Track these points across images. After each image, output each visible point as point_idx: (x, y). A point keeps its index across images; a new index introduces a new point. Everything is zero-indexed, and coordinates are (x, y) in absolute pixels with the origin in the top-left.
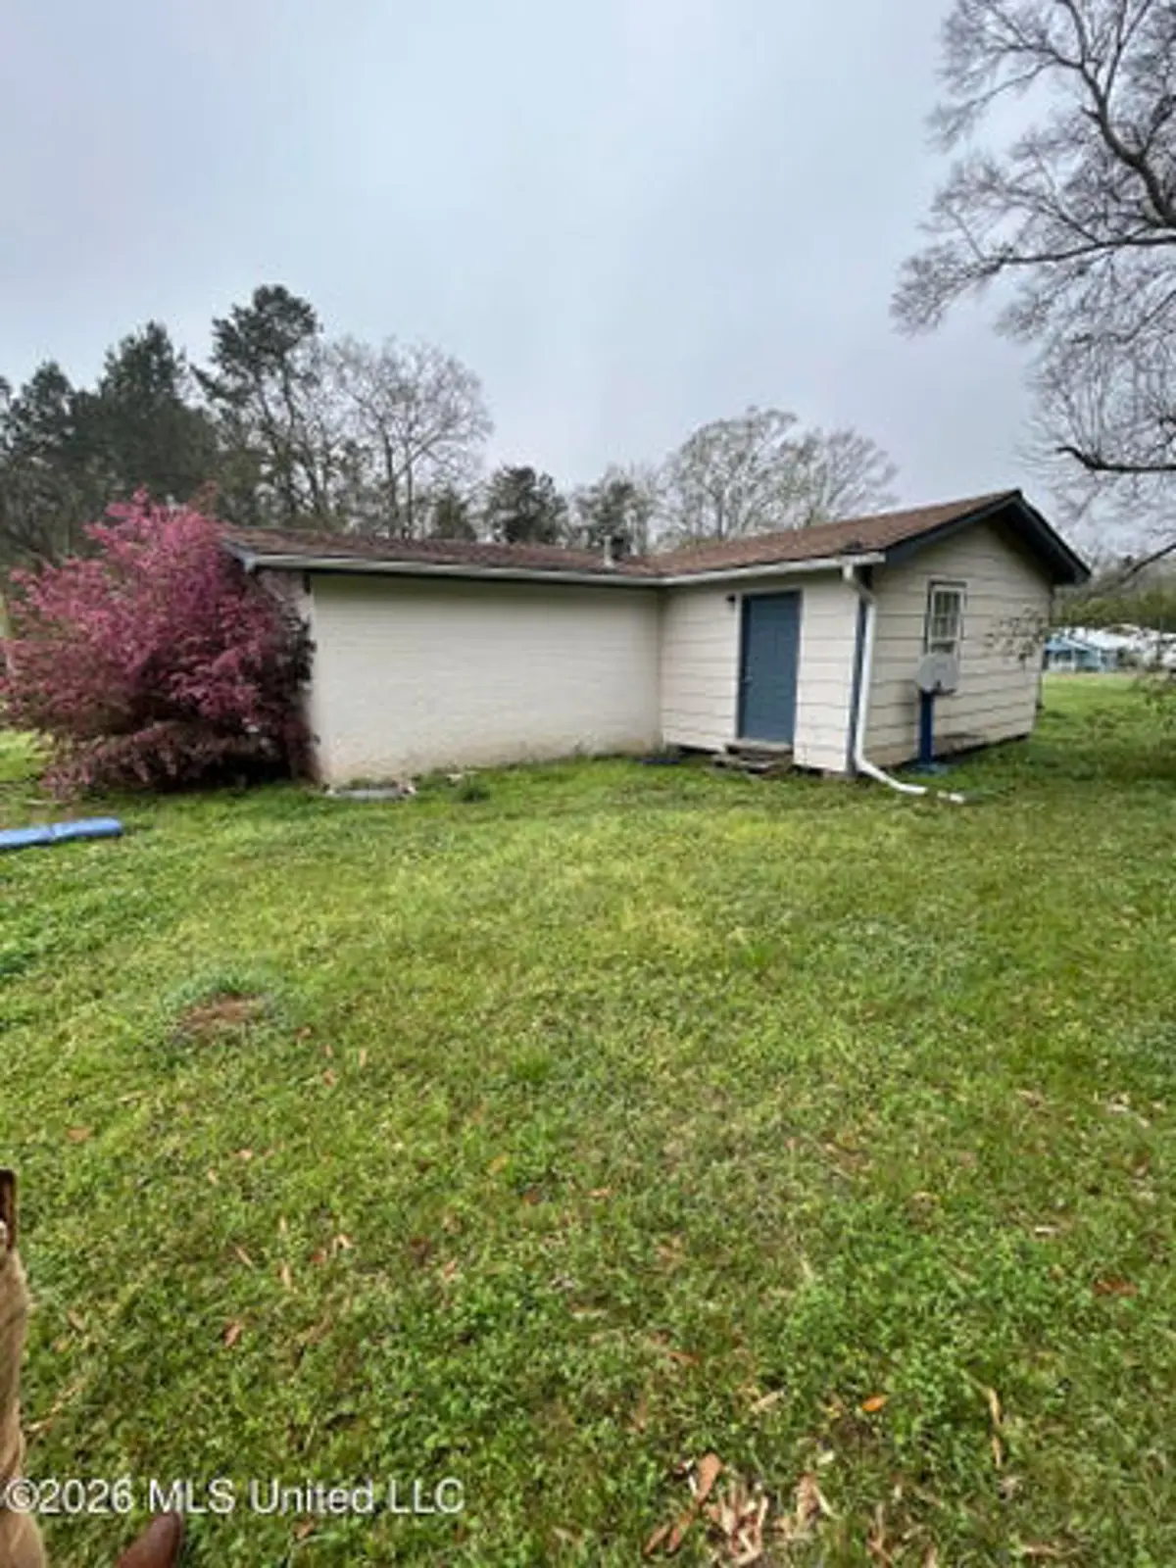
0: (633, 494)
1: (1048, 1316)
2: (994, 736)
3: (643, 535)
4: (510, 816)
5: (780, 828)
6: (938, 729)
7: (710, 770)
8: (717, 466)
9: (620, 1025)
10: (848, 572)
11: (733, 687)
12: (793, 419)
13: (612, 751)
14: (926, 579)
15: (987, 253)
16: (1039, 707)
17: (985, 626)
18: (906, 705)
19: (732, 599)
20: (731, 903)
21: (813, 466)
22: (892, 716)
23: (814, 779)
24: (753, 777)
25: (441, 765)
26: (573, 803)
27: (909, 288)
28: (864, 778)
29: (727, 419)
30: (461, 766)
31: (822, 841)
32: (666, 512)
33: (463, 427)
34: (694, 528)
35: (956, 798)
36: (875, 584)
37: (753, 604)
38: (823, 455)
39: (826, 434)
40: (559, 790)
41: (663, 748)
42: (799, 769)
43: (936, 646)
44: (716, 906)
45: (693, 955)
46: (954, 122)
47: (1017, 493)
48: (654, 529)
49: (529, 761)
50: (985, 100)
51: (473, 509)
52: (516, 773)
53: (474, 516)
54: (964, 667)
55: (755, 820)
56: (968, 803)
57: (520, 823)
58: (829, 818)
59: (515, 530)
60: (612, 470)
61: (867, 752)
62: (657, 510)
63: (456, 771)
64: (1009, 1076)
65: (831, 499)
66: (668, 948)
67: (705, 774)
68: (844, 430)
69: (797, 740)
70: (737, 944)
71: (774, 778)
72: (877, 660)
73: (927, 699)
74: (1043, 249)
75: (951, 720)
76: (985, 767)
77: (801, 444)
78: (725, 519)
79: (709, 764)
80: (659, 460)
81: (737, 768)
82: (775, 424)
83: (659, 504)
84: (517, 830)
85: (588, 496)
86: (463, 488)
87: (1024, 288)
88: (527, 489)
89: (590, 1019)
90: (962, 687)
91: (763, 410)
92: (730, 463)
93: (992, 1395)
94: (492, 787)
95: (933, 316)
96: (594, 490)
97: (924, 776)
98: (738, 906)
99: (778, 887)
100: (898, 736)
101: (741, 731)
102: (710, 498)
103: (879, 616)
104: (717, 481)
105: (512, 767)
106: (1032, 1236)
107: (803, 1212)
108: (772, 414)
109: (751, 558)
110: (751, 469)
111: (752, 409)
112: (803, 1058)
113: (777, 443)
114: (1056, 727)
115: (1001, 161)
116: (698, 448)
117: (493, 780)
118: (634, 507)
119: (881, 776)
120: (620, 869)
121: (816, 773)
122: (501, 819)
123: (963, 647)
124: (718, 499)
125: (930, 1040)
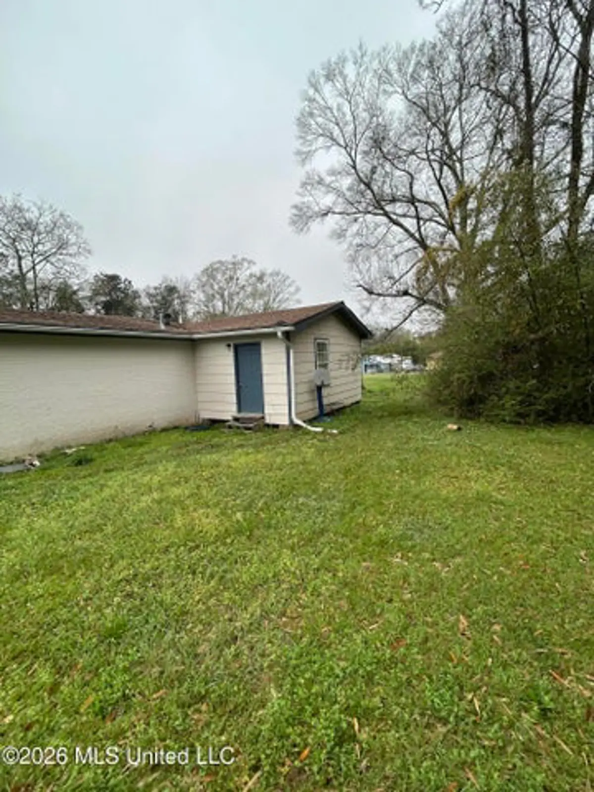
0: (178, 292)
1: (376, 669)
2: (348, 402)
3: (184, 312)
4: (106, 471)
5: (260, 456)
6: (325, 401)
7: (226, 430)
8: (220, 281)
9: (173, 584)
10: (279, 334)
11: (233, 389)
12: (254, 263)
13: (171, 426)
14: (313, 337)
15: (323, 208)
16: (363, 388)
17: (338, 356)
18: (312, 392)
19: (229, 346)
20: (234, 500)
21: (265, 285)
22: (306, 397)
23: (275, 430)
24: (247, 432)
25: (59, 446)
26: (148, 458)
27: (296, 215)
28: (297, 427)
29: (223, 260)
30: (73, 444)
31: (279, 460)
32: (196, 301)
33: (73, 250)
34: (211, 310)
35: (335, 431)
36: (292, 339)
37: (240, 349)
38: (268, 280)
39: (269, 271)
40: (140, 451)
41: (201, 421)
42: (268, 425)
43: (321, 366)
44: (227, 503)
45: (215, 533)
46: (305, 157)
47: (342, 303)
48: (191, 310)
49: (121, 436)
50: (315, 151)
51: (81, 294)
52: (112, 444)
53: (83, 298)
54: (332, 374)
55: (248, 454)
56: (340, 433)
57: (114, 474)
58: (282, 448)
59: (109, 307)
60: (165, 279)
61: (297, 414)
62: (191, 300)
63: (70, 447)
64: (359, 557)
65: (274, 300)
66: (201, 532)
67: (223, 433)
68: (277, 270)
69: (266, 411)
70: (238, 521)
71: (256, 431)
72: (296, 373)
73: (319, 389)
74: (342, 210)
75: (331, 397)
76: (345, 416)
77: (258, 274)
78: (227, 307)
79: (224, 427)
80: (190, 276)
81: (238, 428)
82: (246, 264)
83: (191, 297)
84: (111, 478)
85: (152, 291)
86: (74, 283)
87: (337, 224)
88: (116, 285)
89: (154, 586)
90: (333, 382)
91: (239, 258)
92: (226, 280)
93: (355, 721)
94: (96, 454)
95: (305, 229)
96: (156, 288)
97: (322, 424)
98: (238, 502)
99: (258, 488)
100: (310, 406)
101: (240, 410)
102: (218, 296)
103: (295, 353)
104: (220, 288)
105: (110, 440)
106: (369, 632)
107: (272, 660)
108: (244, 259)
109: (237, 326)
110: (237, 284)
111: (234, 257)
112: (270, 575)
113: (248, 273)
114: (370, 397)
115: (324, 175)
116: (210, 272)
117: (96, 450)
118: (179, 298)
119: (304, 425)
120: (176, 492)
121: (276, 426)
122: (101, 473)
123: (331, 366)
124: (222, 296)
125: (326, 550)
